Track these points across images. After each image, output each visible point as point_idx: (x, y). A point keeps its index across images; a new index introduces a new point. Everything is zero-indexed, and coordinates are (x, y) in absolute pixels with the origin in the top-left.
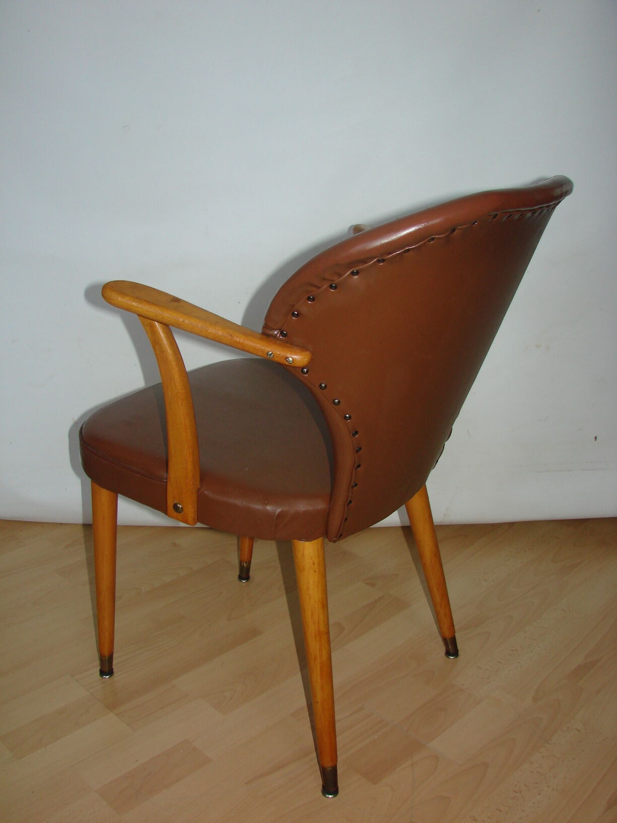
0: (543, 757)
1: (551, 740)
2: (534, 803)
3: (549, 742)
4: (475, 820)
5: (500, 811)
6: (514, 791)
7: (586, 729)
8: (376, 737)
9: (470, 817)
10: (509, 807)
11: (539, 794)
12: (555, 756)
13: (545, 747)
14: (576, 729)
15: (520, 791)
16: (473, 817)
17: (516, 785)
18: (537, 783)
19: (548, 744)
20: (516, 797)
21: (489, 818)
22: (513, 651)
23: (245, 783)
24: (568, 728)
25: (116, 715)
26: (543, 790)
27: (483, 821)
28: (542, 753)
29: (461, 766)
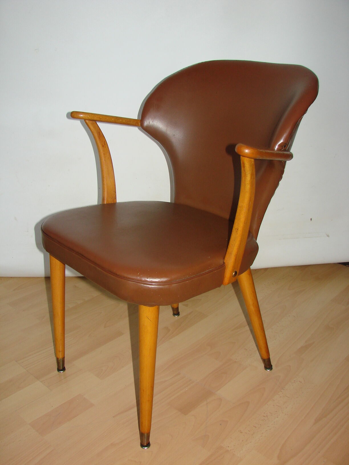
0: (280, 397)
1: (285, 388)
2: (274, 422)
3: (284, 389)
4: (241, 433)
5: (255, 427)
6: (263, 416)
7: (304, 381)
8: (187, 389)
9: (239, 431)
10: (260, 425)
11: (277, 417)
12: (287, 396)
14: (299, 381)
15: (267, 416)
17: (265, 413)
18: (276, 411)
20: (264, 419)
21: (249, 431)
23: (113, 417)
24: (295, 381)
25: (41, 382)
26: (279, 415)
27: (246, 433)
28: (280, 395)
29: (234, 404)
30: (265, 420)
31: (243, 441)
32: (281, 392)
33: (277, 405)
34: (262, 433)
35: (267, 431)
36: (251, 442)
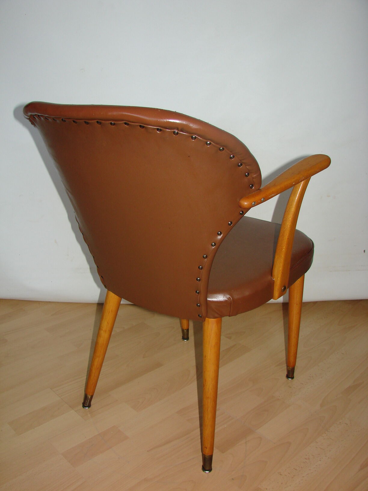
0: (324, 439)
2: (316, 466)
3: (328, 430)
4: (281, 475)
5: (296, 469)
6: (305, 458)
7: (351, 423)
8: (226, 426)
9: (278, 473)
10: (301, 467)
12: (331, 439)
13: (325, 433)
14: (345, 423)
15: (309, 459)
16: (280, 473)
17: (306, 455)
18: (319, 454)
19: (328, 431)
20: (306, 462)
21: (289, 473)
22: (310, 377)
23: (148, 451)
24: (340, 422)
25: (76, 411)
26: (322, 458)
27: (285, 475)
28: (323, 437)
29: (274, 443)
31: (282, 483)
33: (320, 448)
34: (303, 477)
35: (308, 474)
36: (290, 486)
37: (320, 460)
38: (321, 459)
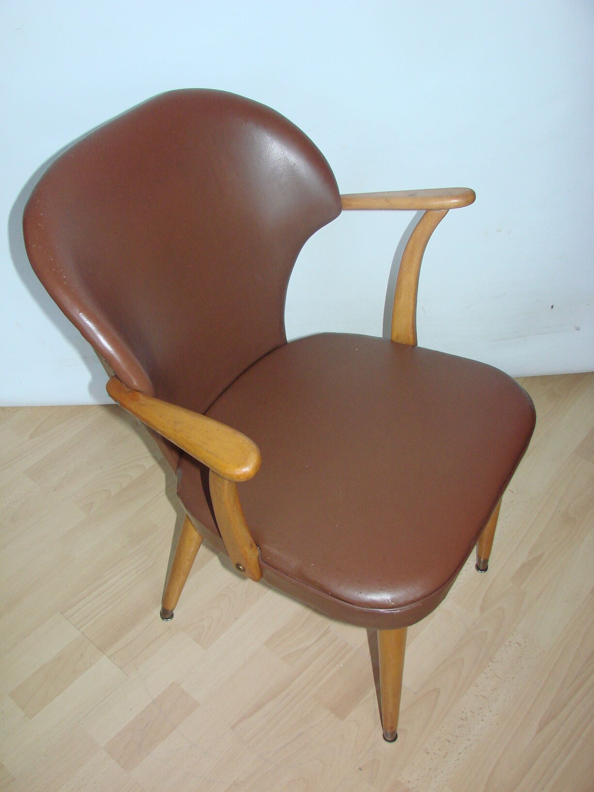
2: (477, 731)
3: (493, 660)
5: (449, 741)
6: (461, 718)
7: (525, 642)
10: (457, 736)
12: (497, 676)
15: (466, 718)
17: (463, 712)
18: (481, 708)
19: (492, 662)
20: (462, 725)
21: (439, 750)
25: (109, 658)
26: (485, 716)
27: (435, 754)
28: (486, 674)
29: (416, 694)
30: (464, 727)
31: (430, 769)
32: (489, 666)
33: (482, 696)
34: (459, 753)
35: (466, 748)
36: (442, 772)
37: (482, 720)
38: (483, 717)
